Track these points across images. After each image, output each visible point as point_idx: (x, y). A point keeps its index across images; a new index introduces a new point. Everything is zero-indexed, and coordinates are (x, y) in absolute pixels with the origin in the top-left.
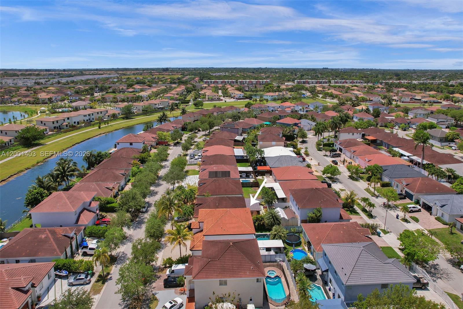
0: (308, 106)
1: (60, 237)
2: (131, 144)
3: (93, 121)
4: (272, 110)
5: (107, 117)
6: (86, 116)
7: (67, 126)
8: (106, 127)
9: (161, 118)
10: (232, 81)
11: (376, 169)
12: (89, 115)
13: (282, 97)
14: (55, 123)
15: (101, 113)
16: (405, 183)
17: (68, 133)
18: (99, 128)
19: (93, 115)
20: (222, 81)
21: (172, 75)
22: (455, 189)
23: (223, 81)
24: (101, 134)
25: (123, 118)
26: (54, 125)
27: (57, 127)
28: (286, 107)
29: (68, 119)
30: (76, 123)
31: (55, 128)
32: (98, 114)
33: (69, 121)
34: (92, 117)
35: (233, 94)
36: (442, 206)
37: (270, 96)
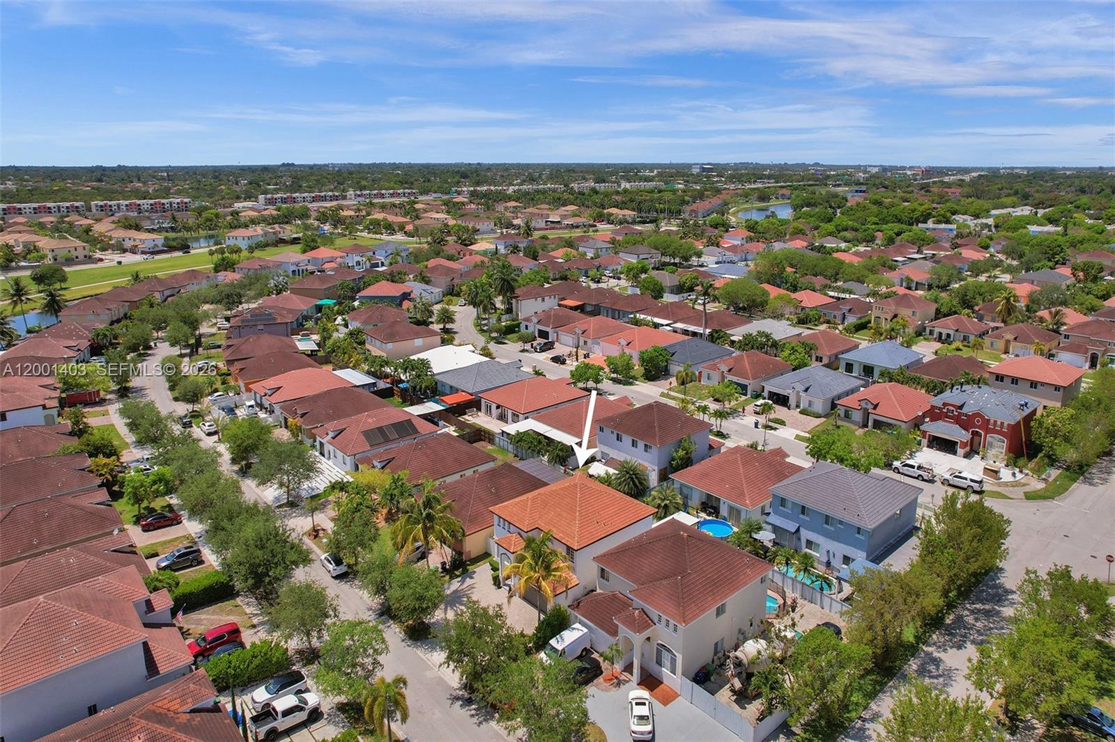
0: (374, 253)
4: (294, 271)
10: (72, 206)
11: (661, 354)
13: (274, 237)
16: (724, 368)
20: (36, 205)
22: (789, 363)
23: (44, 207)
28: (324, 261)
35: (127, 240)
36: (806, 390)
37: (246, 239)
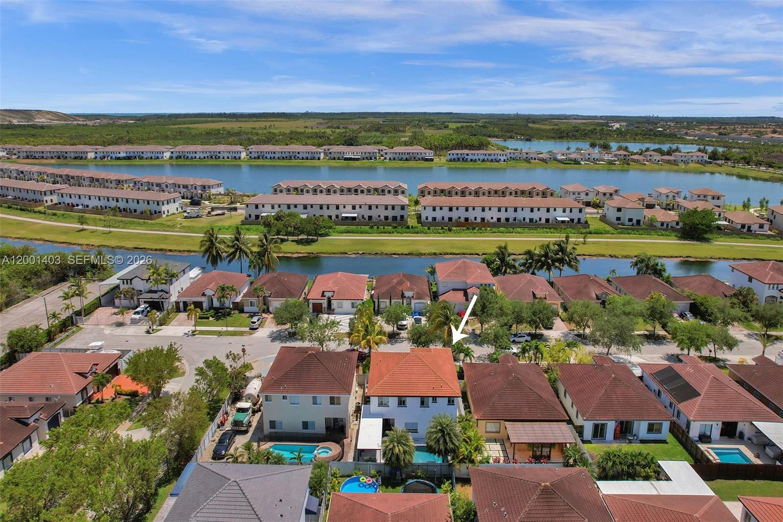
2: (750, 279)
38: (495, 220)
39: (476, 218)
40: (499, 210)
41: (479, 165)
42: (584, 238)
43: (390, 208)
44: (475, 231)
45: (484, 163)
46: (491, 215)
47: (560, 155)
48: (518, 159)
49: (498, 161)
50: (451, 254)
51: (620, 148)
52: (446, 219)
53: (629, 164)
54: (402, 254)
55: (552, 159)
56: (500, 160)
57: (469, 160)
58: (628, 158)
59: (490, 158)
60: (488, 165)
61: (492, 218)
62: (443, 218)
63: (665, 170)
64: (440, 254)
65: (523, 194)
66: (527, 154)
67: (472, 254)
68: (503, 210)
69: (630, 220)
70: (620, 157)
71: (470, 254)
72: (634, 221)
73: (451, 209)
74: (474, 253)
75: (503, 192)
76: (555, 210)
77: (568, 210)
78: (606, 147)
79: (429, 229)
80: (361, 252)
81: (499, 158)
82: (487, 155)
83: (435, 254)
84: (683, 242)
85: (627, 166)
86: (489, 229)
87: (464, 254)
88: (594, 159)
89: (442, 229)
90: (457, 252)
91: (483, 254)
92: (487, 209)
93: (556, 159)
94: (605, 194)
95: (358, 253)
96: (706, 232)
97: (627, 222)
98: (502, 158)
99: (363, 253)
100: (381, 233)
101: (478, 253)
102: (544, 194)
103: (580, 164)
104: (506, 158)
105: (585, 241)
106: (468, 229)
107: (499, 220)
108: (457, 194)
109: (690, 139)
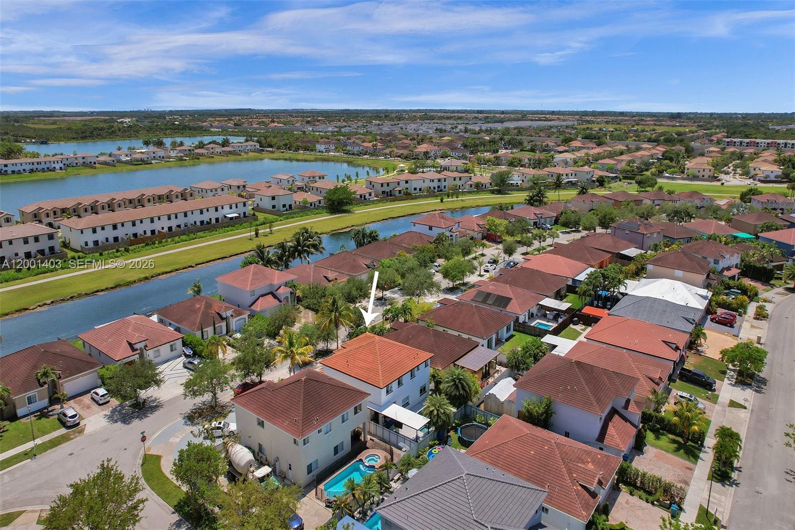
1: (211, 313)
2: (431, 228)
3: (444, 190)
5: (467, 187)
6: (433, 181)
7: (400, 192)
8: (453, 201)
9: (531, 197)
12: (439, 180)
14: (385, 185)
15: (460, 179)
17: (396, 202)
18: (442, 201)
19: (445, 181)
21: (681, 126)
23: (772, 143)
24: (435, 210)
25: (493, 192)
26: (383, 189)
27: (387, 192)
29: (407, 182)
30: (418, 189)
31: (383, 192)
32: (455, 180)
33: (407, 186)
34: (444, 184)
38: (166, 229)
39: (145, 232)
40: (169, 218)
41: (26, 176)
42: (270, 228)
43: (31, 240)
44: (156, 245)
45: (33, 174)
46: (162, 225)
47: (123, 156)
48: (75, 165)
49: (54, 169)
50: (163, 274)
51: (174, 145)
52: (111, 240)
53: (199, 159)
54: (107, 289)
55: (115, 161)
56: (55, 168)
57: (10, 172)
58: (193, 152)
59: (40, 167)
60: (41, 175)
61: (163, 228)
62: (107, 240)
63: (206, 163)
64: (152, 277)
65: (160, 199)
66: (83, 158)
67: (186, 268)
68: (173, 217)
69: (284, 206)
70: (186, 153)
71: (183, 269)
72: (287, 207)
73: (115, 227)
74: (186, 266)
75: (139, 200)
76: (222, 208)
77: (234, 206)
78: (160, 144)
79: (101, 254)
80: (49, 302)
81: (53, 165)
82: (36, 164)
83: (146, 278)
84: (333, 216)
85: (198, 160)
86: (169, 240)
87: (177, 270)
88: (160, 157)
89: (118, 251)
90: (168, 270)
91: (197, 265)
92: (156, 219)
93: (120, 161)
94: (239, 187)
95: (45, 304)
96: (347, 204)
97: (282, 209)
98: (57, 166)
99: (52, 302)
100: (37, 274)
101: (190, 265)
102: (183, 196)
103: (151, 163)
104: (62, 165)
105: (271, 231)
106: (147, 245)
107: (170, 229)
108: (86, 211)
109: (216, 131)
